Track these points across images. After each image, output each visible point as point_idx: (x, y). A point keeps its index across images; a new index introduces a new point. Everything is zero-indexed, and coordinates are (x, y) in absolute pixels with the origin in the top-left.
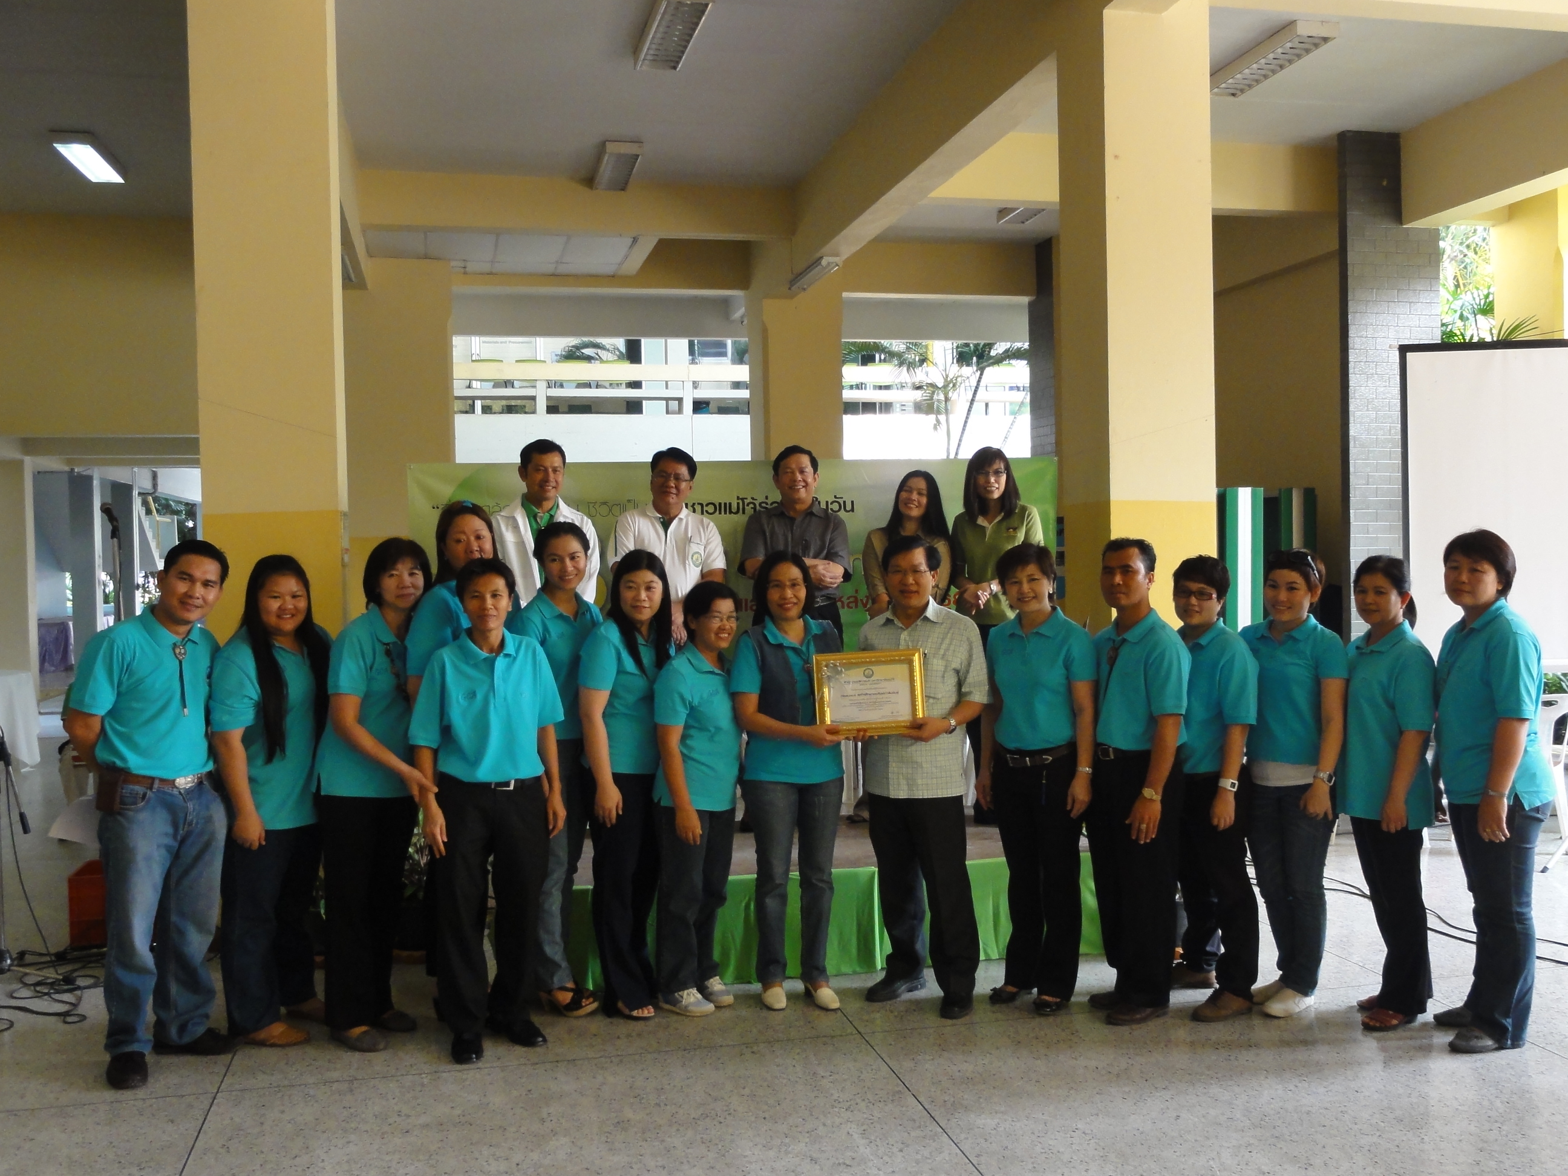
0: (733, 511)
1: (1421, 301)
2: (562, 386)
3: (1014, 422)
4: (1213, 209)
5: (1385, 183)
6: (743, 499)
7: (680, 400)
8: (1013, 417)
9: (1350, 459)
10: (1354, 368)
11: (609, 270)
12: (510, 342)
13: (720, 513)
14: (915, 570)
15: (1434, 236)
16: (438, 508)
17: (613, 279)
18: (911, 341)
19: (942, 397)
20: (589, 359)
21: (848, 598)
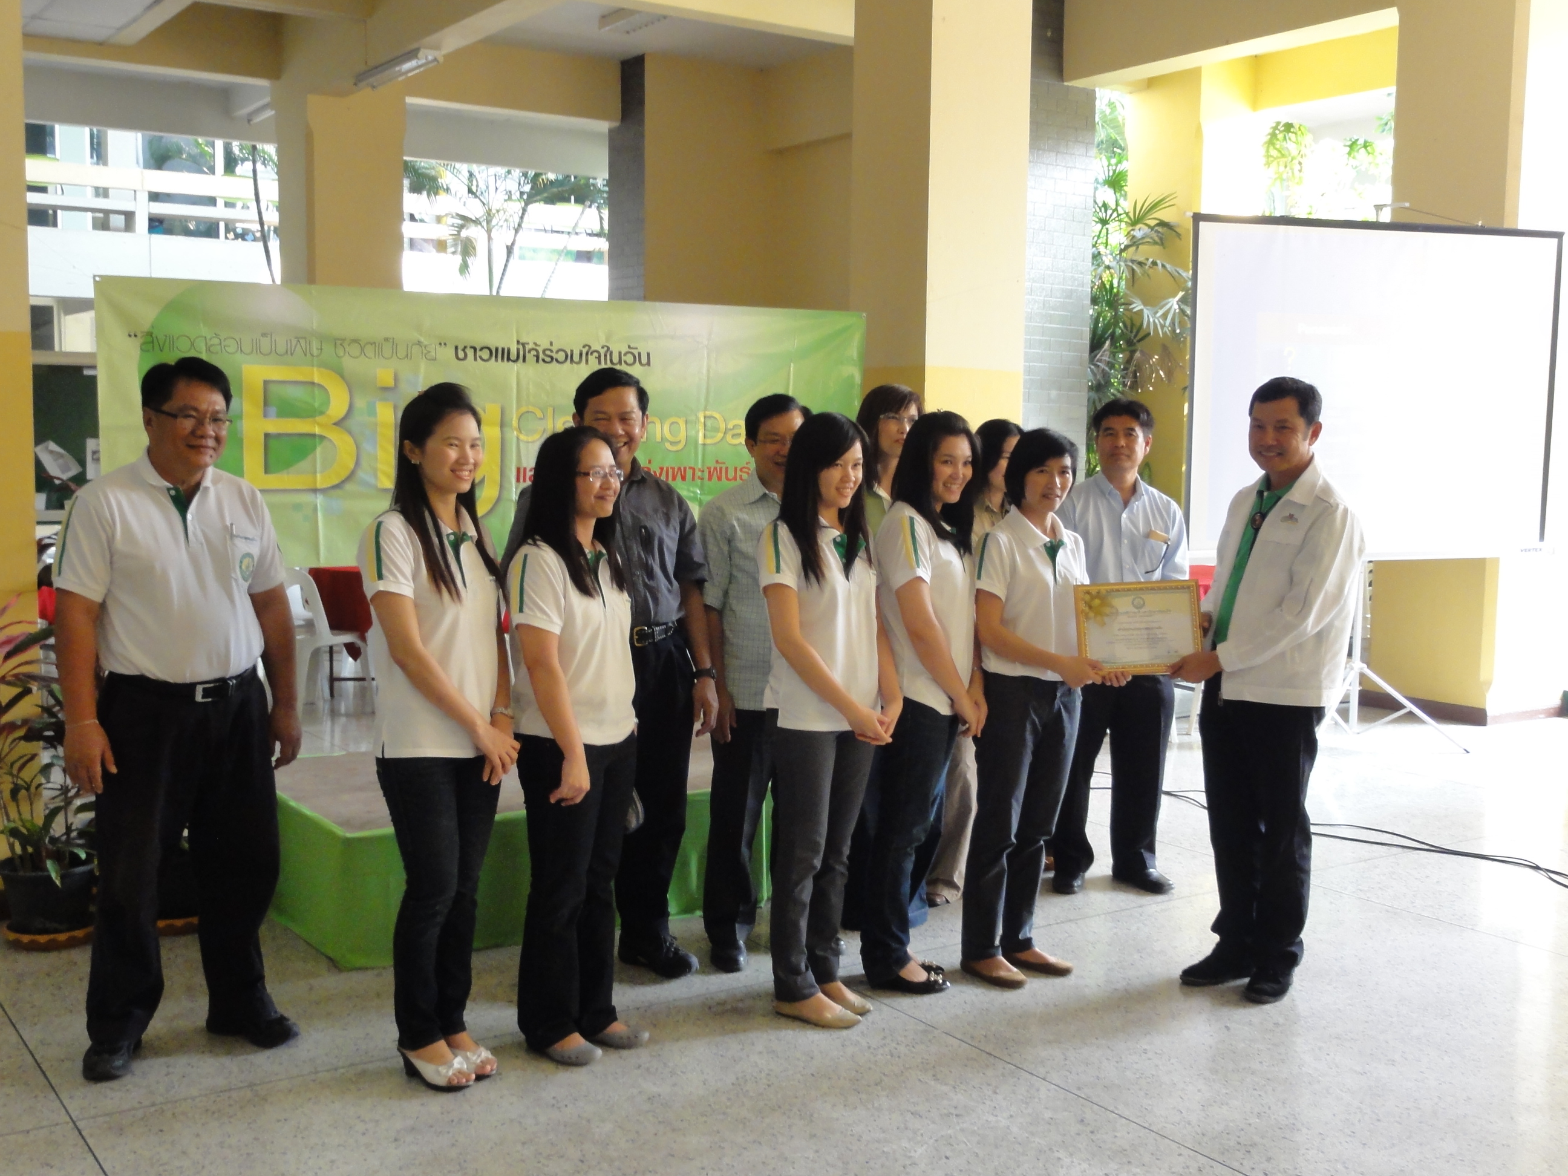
0: (512, 358)
5: (1049, 34)
6: (524, 345)
13: (496, 360)
15: (1089, 99)
16: (135, 336)
17: (101, 47)
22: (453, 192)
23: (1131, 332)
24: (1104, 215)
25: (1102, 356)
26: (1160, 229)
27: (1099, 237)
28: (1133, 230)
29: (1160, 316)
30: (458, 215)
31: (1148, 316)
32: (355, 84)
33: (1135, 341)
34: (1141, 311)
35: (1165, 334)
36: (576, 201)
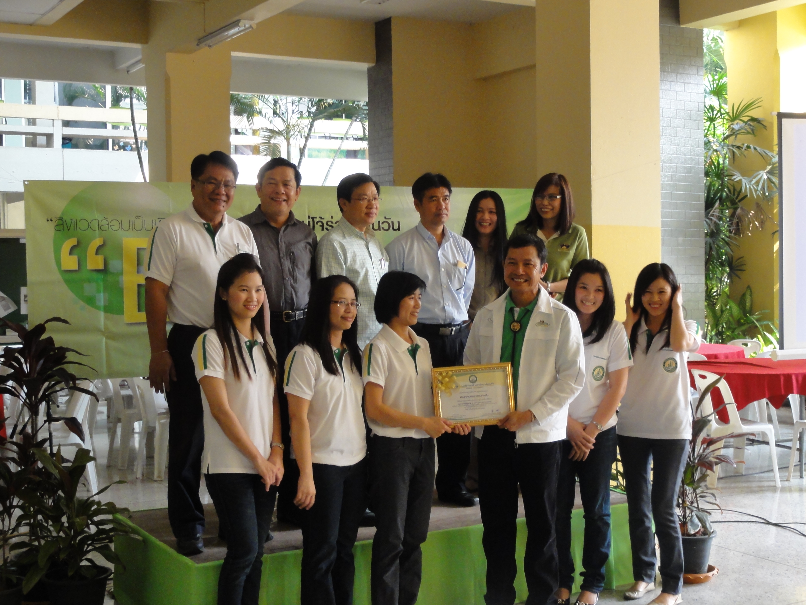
1: (692, 82)
7: (48, 136)
11: (31, 19)
17: (30, 27)
22: (264, 114)
23: (734, 195)
24: (711, 114)
25: (714, 212)
26: (751, 123)
27: (708, 130)
28: (732, 124)
29: (754, 184)
30: (267, 129)
31: (745, 184)
32: (198, 45)
33: (737, 201)
34: (741, 180)
35: (758, 196)
36: (346, 117)
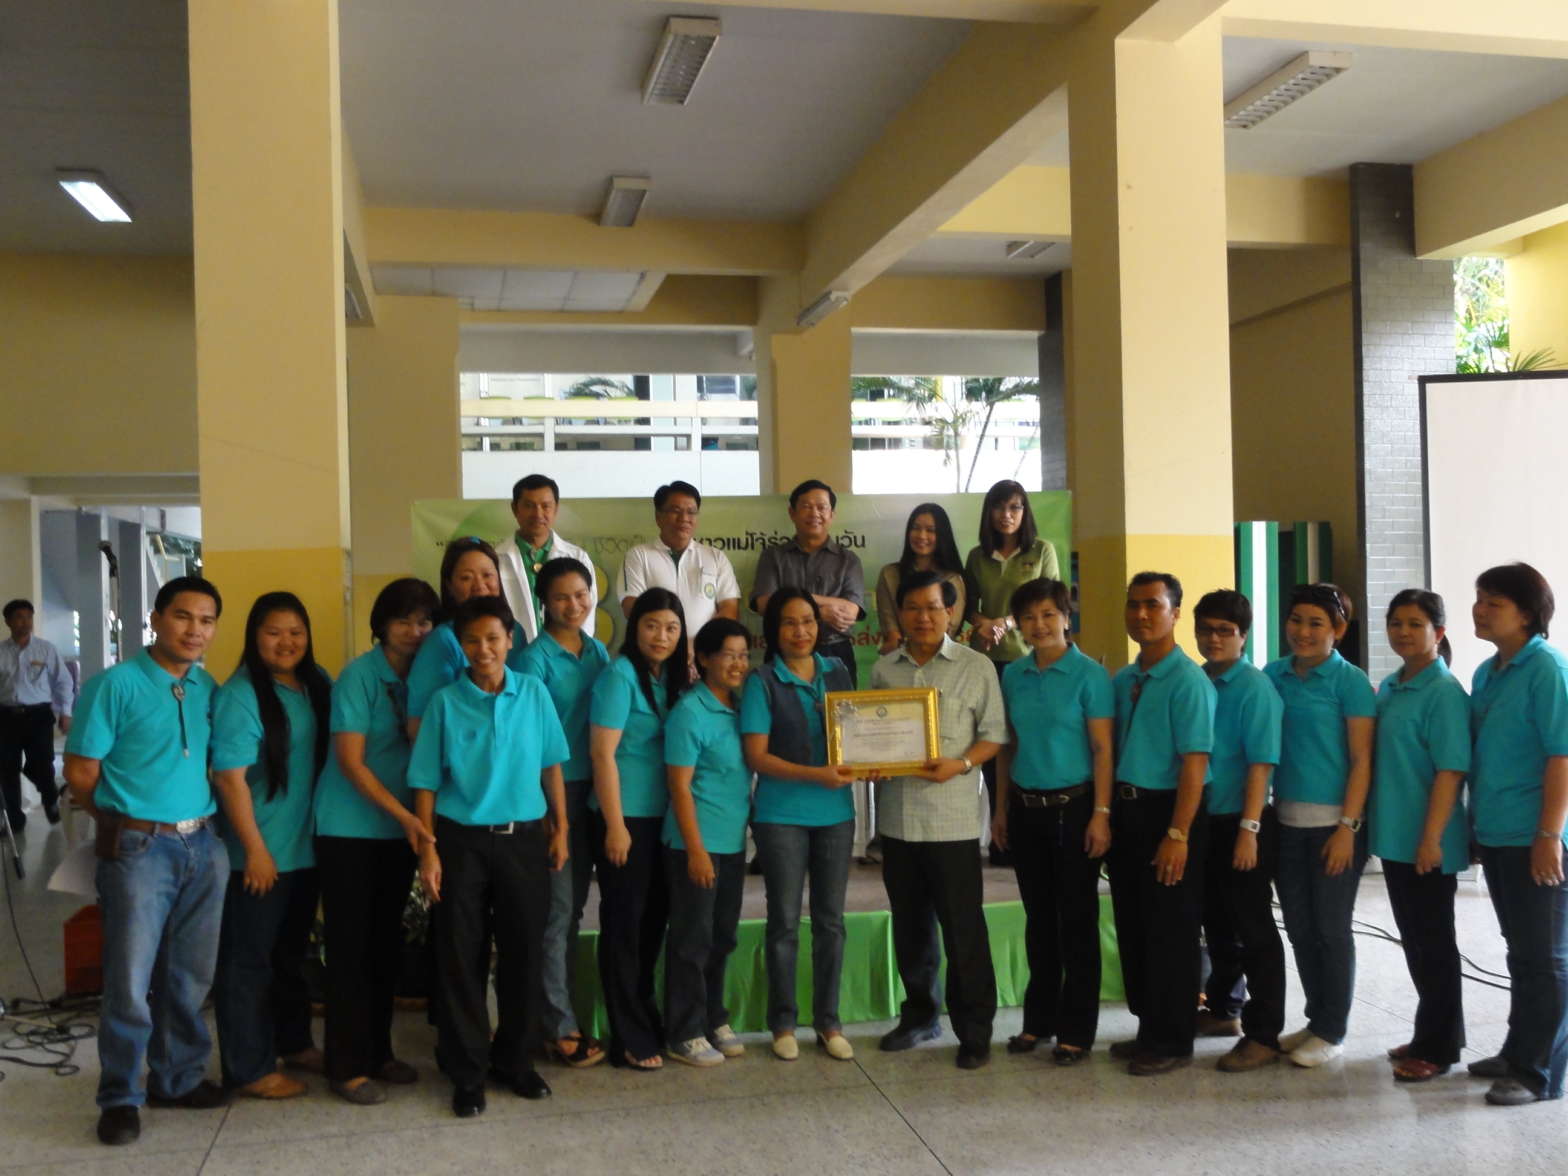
0: (742, 546)
1: (1436, 332)
2: (570, 423)
3: (1024, 456)
4: (1228, 243)
5: (1398, 215)
6: (751, 535)
7: (688, 437)
8: (1023, 452)
9: (1366, 492)
10: (1369, 401)
11: (618, 306)
12: (519, 379)
13: (729, 548)
14: (931, 607)
15: (1447, 269)
16: (442, 544)
17: (620, 315)
18: (920, 376)
19: (951, 432)
20: (597, 396)
21: (859, 635)
32: (799, 324)
